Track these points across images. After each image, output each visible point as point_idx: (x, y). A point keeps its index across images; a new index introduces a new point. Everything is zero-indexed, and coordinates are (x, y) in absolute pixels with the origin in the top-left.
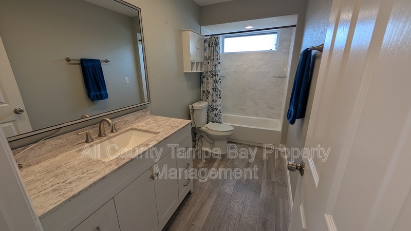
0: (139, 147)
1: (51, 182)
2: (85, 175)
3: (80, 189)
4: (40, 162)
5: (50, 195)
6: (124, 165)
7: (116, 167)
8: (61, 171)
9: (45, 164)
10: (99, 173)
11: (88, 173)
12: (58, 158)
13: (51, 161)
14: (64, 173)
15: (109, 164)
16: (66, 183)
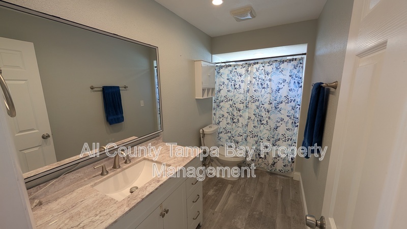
0: (150, 183)
1: (66, 225)
2: (98, 217)
10: (111, 216)
11: (100, 215)
14: (79, 214)
15: (121, 204)
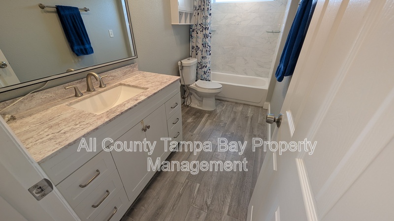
0: (128, 101)
1: (46, 132)
2: (78, 126)
3: (75, 139)
4: (33, 114)
5: (47, 143)
6: (114, 118)
7: (107, 120)
8: (54, 122)
9: (38, 116)
10: (91, 125)
11: (81, 124)
12: (49, 111)
13: (44, 113)
14: (58, 124)
15: (100, 116)
16: (60, 133)
